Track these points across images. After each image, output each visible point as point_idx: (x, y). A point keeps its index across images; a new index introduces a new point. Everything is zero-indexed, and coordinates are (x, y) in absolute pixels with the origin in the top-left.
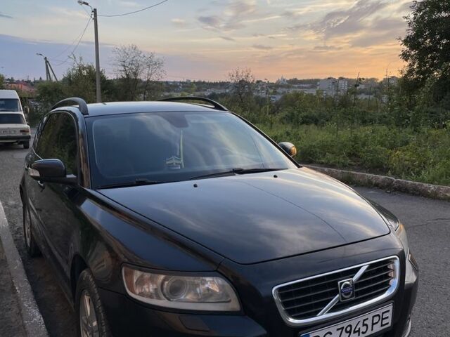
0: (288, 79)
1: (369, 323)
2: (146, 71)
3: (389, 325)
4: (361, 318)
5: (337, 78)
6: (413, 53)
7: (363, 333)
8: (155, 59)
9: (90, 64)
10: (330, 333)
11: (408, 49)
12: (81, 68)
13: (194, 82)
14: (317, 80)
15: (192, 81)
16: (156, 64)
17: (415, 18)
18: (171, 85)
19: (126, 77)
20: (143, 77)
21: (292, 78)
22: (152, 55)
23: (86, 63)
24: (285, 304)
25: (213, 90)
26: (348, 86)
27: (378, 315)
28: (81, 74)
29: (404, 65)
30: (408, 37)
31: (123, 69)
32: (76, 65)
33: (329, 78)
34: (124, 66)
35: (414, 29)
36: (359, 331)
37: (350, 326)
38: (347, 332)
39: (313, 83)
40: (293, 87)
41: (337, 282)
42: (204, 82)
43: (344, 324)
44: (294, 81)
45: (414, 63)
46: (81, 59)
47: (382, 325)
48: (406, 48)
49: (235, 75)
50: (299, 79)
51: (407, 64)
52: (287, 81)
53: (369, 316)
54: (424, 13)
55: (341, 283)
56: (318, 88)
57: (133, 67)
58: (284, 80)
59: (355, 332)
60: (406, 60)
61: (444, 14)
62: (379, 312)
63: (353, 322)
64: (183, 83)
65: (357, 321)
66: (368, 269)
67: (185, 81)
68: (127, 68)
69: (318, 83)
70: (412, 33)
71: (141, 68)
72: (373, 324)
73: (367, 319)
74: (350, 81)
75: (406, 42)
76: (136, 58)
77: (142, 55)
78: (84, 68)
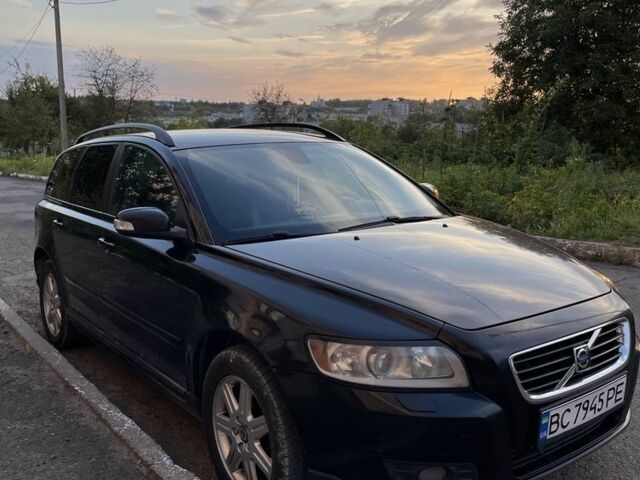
0: (327, 100)
1: (604, 397)
2: (128, 86)
3: (622, 401)
4: (597, 392)
5: (394, 99)
6: (507, 65)
7: (599, 410)
8: (141, 69)
9: (41, 75)
10: (569, 410)
11: (501, 60)
12: (28, 80)
13: (192, 103)
14: (368, 102)
15: (188, 101)
16: (142, 75)
17: (509, 17)
18: (157, 107)
19: (97, 93)
20: (123, 94)
21: (333, 98)
22: (137, 63)
23: (35, 73)
24: (522, 377)
25: (220, 114)
26: (410, 111)
27: (613, 389)
28: (28, 89)
29: (495, 82)
30: (501, 43)
31: (92, 81)
32: (20, 76)
33: (384, 99)
34: (95, 78)
35: (508, 34)
36: (595, 408)
37: (588, 401)
38: (584, 409)
39: (363, 106)
40: (336, 111)
41: (571, 349)
42: (206, 103)
43: (582, 400)
44: (336, 103)
45: (508, 79)
46: (28, 66)
47: (616, 401)
48: (497, 59)
49: (261, 93)
50: (342, 100)
51: (499, 80)
52: (326, 103)
53: (605, 389)
54: (522, 12)
55: (578, 351)
56: (369, 113)
57: (108, 79)
58: (322, 101)
59: (592, 409)
60: (499, 76)
61: (548, 14)
62: (613, 384)
63: (590, 397)
64: (175, 103)
65: (594, 395)
66: (601, 332)
67: (178, 100)
68: (99, 82)
69: (369, 106)
70: (506, 38)
71: (121, 80)
72: (609, 399)
73: (603, 393)
74: (411, 103)
75: (498, 50)
76: (113, 66)
77: (121, 62)
78: (33, 81)
